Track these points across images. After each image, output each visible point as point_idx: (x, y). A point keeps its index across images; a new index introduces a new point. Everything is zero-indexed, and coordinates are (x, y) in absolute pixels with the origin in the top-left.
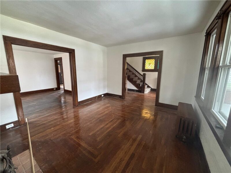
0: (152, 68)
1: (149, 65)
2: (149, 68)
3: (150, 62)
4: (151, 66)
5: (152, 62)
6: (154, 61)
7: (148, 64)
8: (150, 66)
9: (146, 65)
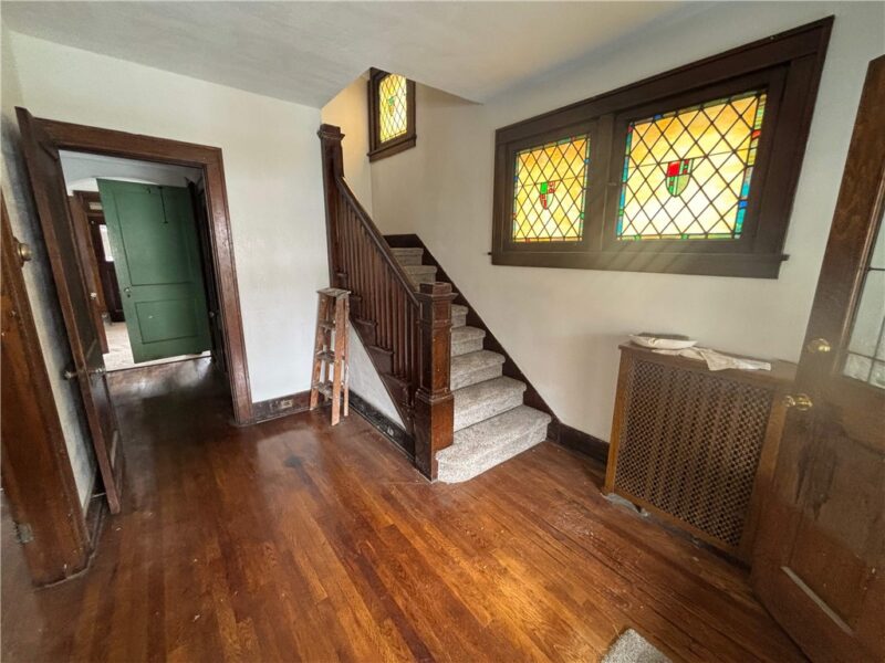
0: (565, 227)
1: (539, 207)
2: (538, 228)
3: (549, 171)
4: (559, 215)
5: (563, 168)
6: (584, 153)
7: (535, 195)
8: (546, 215)
9: (517, 208)
